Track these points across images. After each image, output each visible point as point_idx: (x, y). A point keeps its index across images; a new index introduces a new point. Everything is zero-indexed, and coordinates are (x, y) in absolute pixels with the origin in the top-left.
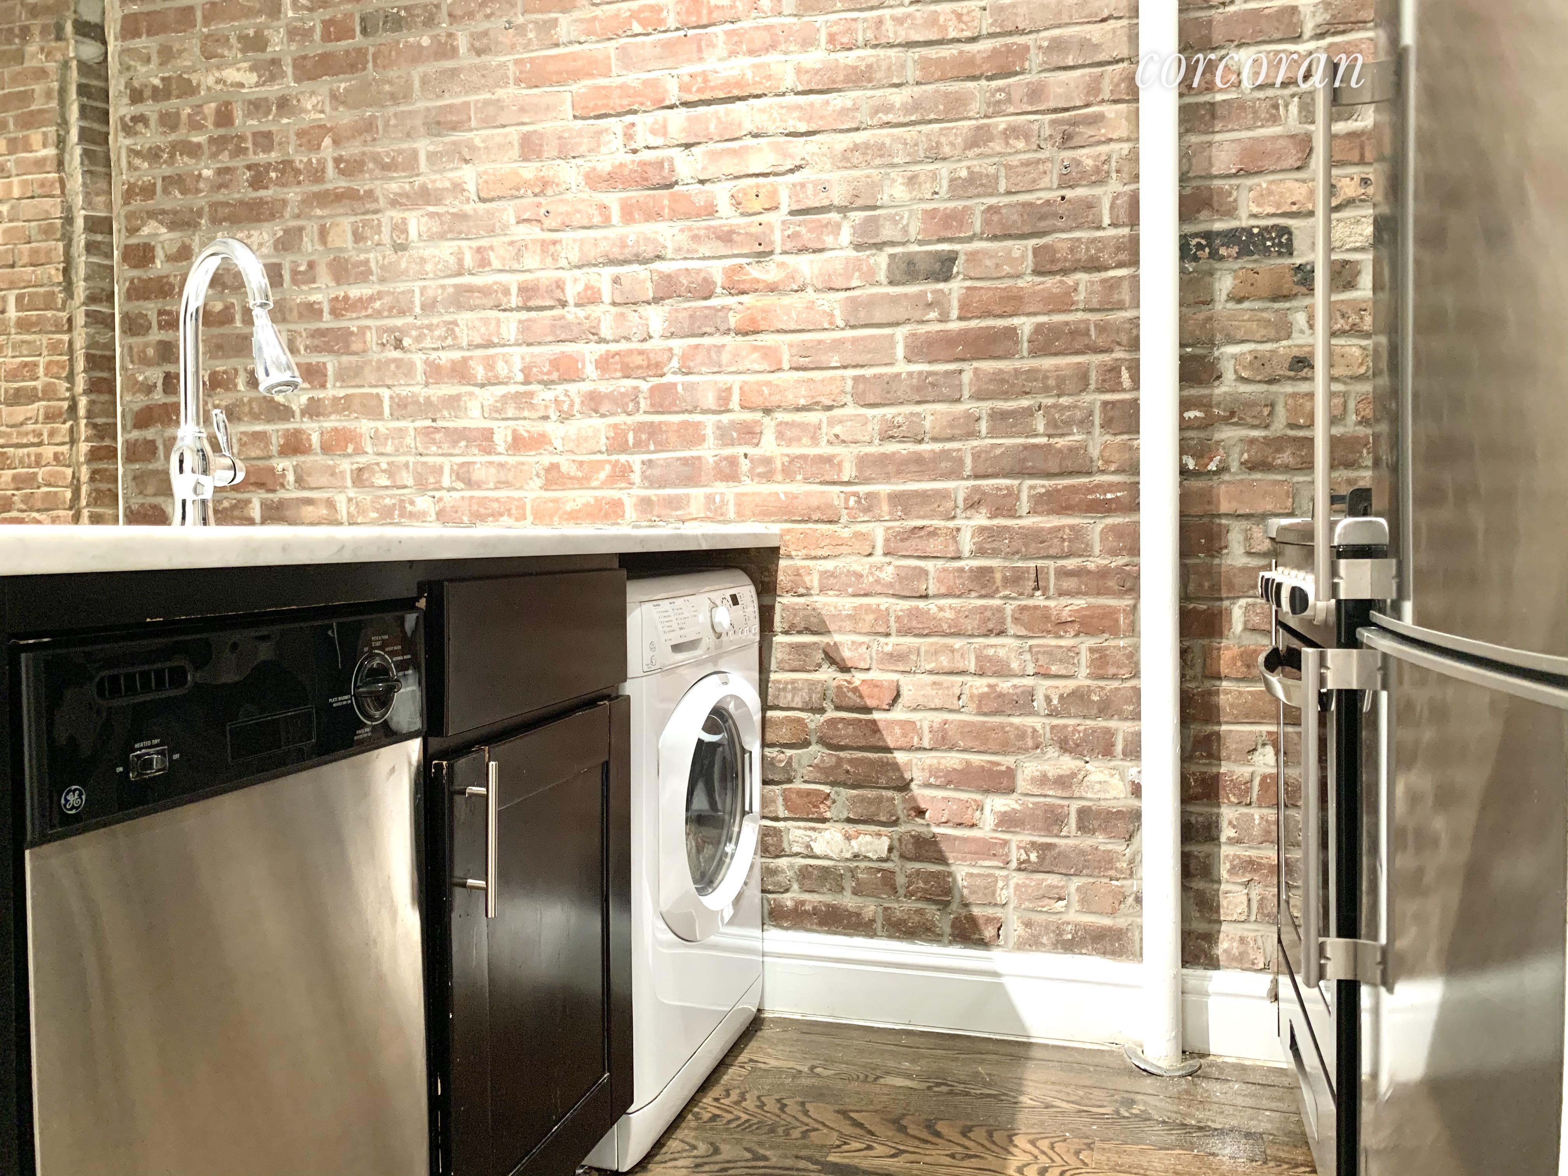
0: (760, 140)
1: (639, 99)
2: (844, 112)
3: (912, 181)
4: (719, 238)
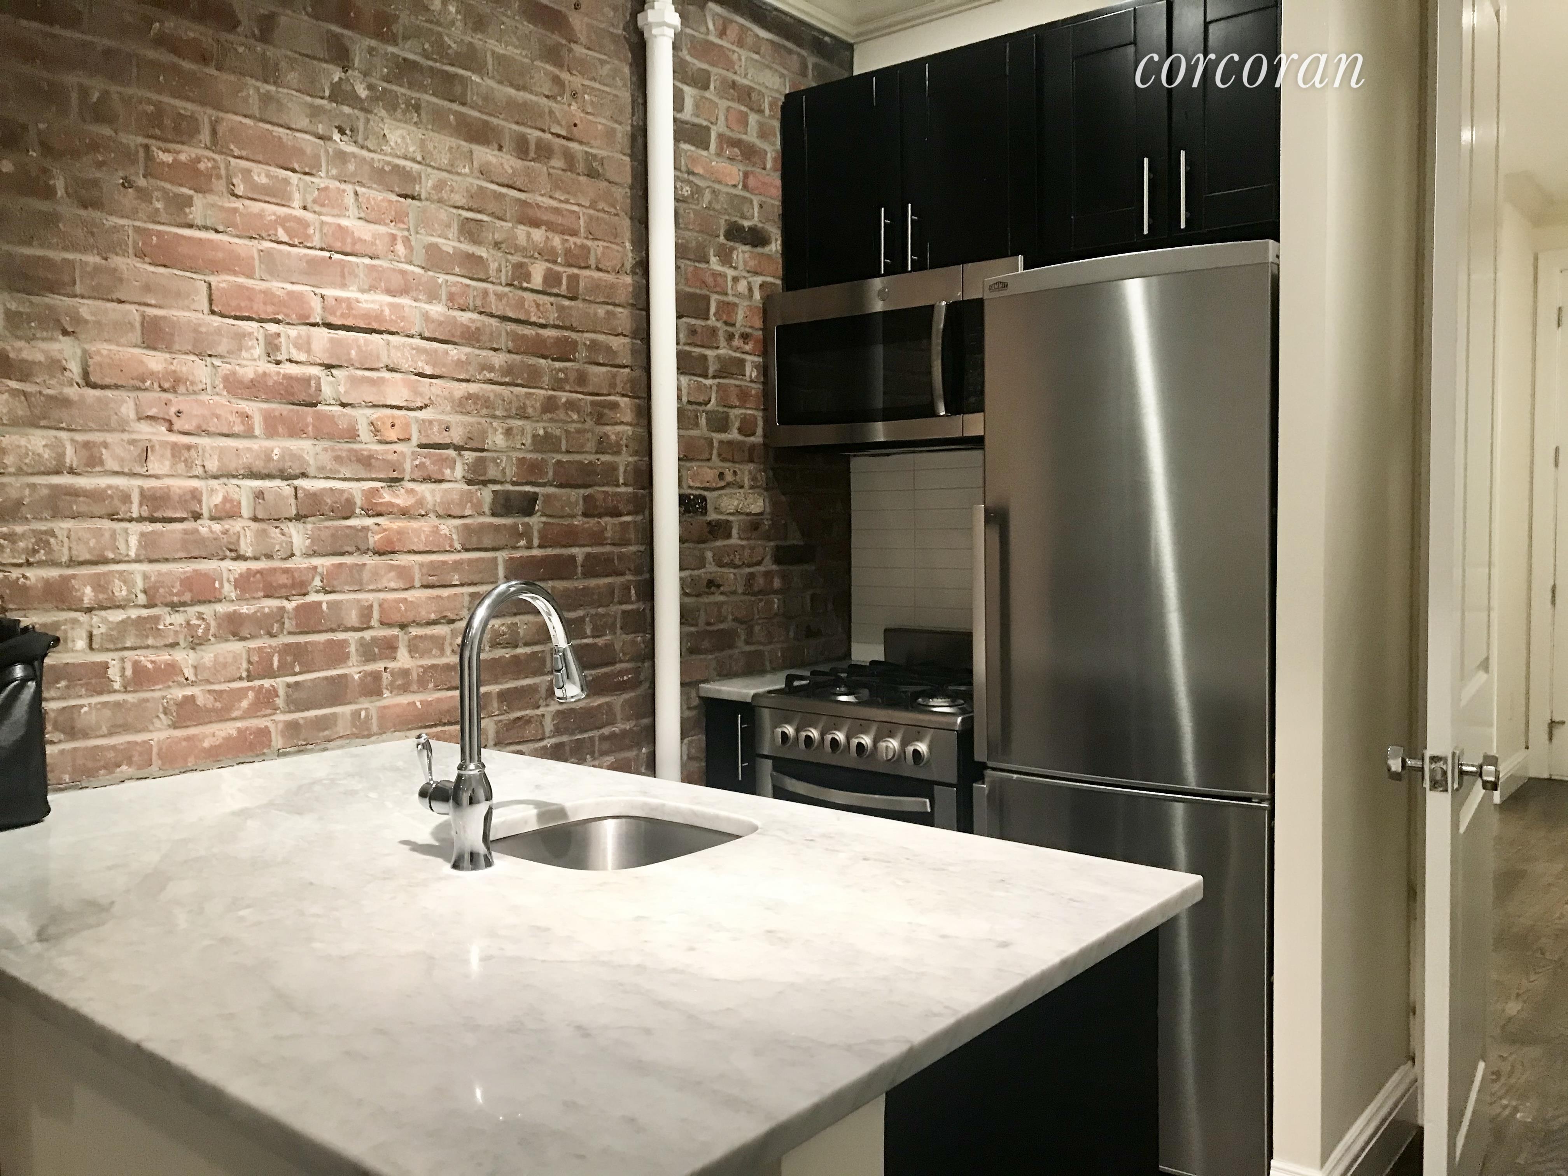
0: (394, 375)
1: (285, 310)
2: (459, 363)
3: (508, 432)
4: (359, 461)
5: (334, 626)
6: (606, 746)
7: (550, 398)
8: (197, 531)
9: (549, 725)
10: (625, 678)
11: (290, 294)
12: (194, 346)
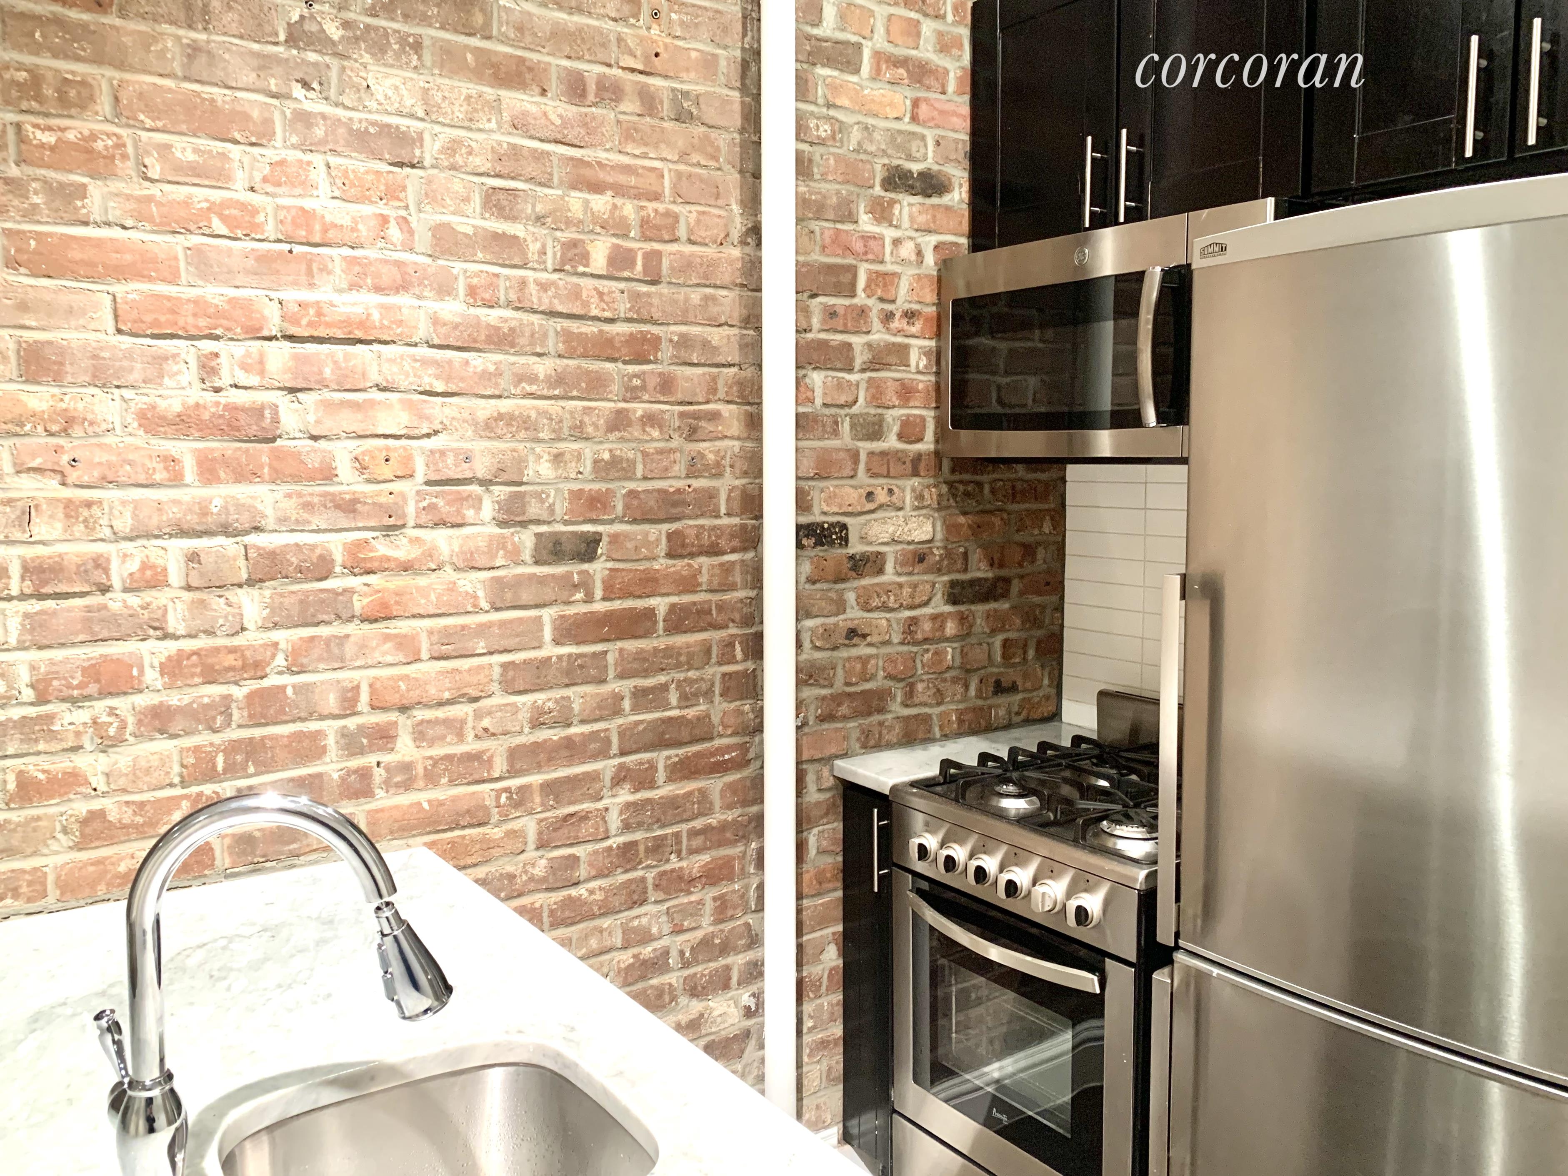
0: (387, 395)
1: (224, 322)
2: (485, 376)
3: (558, 458)
4: (338, 507)
5: (303, 715)
6: (698, 842)
7: (619, 412)
8: (105, 607)
9: (614, 821)
10: (727, 757)
11: (232, 301)
12: (94, 376)
